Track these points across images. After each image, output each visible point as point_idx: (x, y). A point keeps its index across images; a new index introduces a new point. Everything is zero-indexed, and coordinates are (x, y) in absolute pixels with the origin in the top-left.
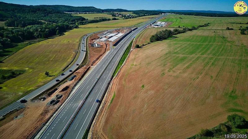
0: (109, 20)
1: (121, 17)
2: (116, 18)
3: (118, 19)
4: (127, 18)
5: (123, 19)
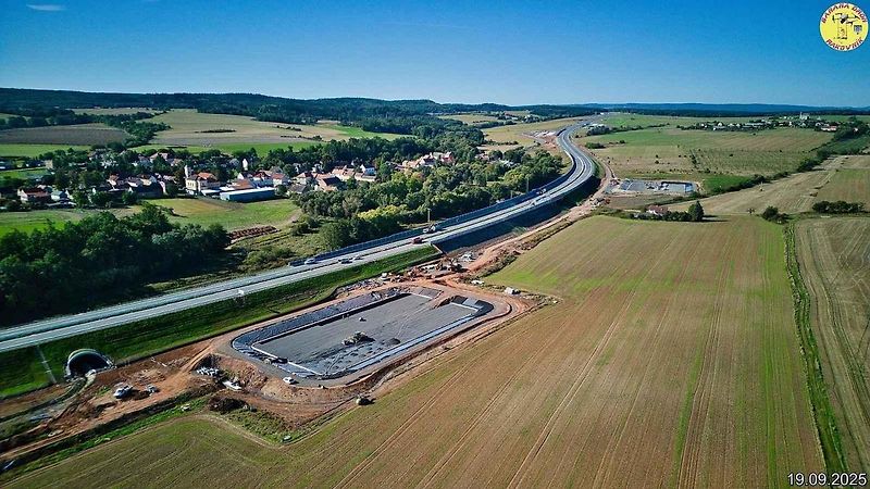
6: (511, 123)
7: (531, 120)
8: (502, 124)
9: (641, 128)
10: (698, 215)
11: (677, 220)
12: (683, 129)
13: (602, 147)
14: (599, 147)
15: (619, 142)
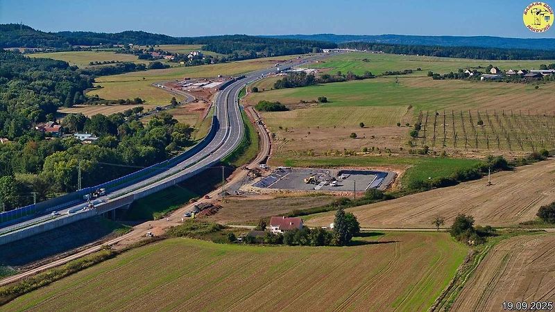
1: (172, 61)
3: (167, 67)
4: (195, 63)
6: (158, 66)
7: (198, 61)
8: (142, 68)
9: (371, 76)
10: (349, 233)
11: (308, 244)
12: (437, 77)
13: (284, 109)
14: (278, 108)
15: (317, 100)
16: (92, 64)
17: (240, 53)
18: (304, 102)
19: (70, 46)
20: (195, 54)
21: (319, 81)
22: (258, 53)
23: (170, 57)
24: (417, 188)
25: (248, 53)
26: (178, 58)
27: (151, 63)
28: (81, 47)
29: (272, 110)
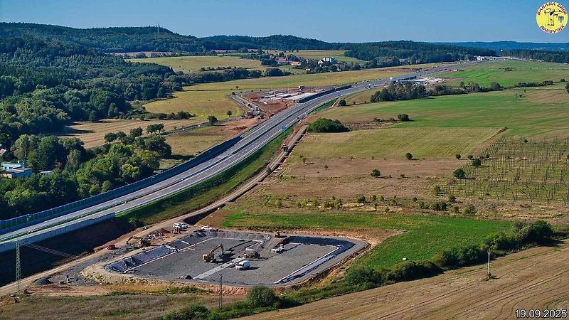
0: (257, 75)
1: (297, 67)
2: (282, 69)
3: (288, 74)
4: (321, 70)
5: (308, 73)
15: (396, 118)
16: (203, 69)
17: (381, 60)
18: (379, 120)
19: (204, 50)
20: (328, 60)
21: (431, 94)
22: (401, 60)
23: (296, 63)
24: (356, 283)
25: (390, 60)
26: (304, 65)
27: (268, 70)
28: (217, 51)
29: (324, 130)
